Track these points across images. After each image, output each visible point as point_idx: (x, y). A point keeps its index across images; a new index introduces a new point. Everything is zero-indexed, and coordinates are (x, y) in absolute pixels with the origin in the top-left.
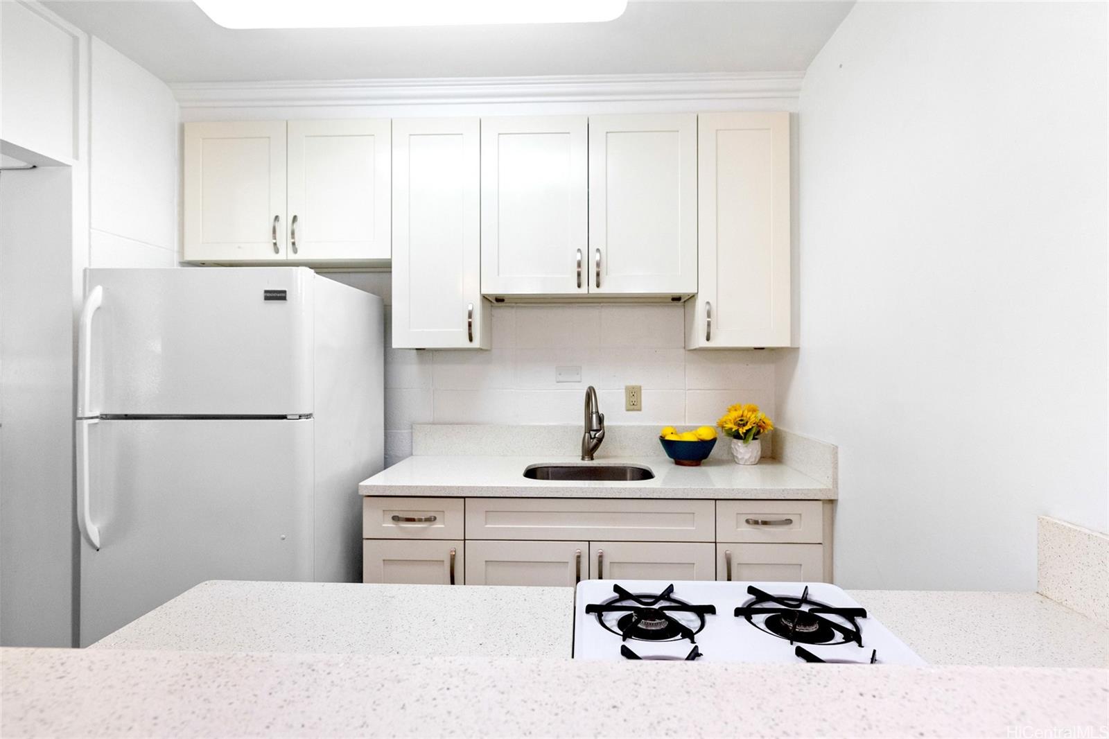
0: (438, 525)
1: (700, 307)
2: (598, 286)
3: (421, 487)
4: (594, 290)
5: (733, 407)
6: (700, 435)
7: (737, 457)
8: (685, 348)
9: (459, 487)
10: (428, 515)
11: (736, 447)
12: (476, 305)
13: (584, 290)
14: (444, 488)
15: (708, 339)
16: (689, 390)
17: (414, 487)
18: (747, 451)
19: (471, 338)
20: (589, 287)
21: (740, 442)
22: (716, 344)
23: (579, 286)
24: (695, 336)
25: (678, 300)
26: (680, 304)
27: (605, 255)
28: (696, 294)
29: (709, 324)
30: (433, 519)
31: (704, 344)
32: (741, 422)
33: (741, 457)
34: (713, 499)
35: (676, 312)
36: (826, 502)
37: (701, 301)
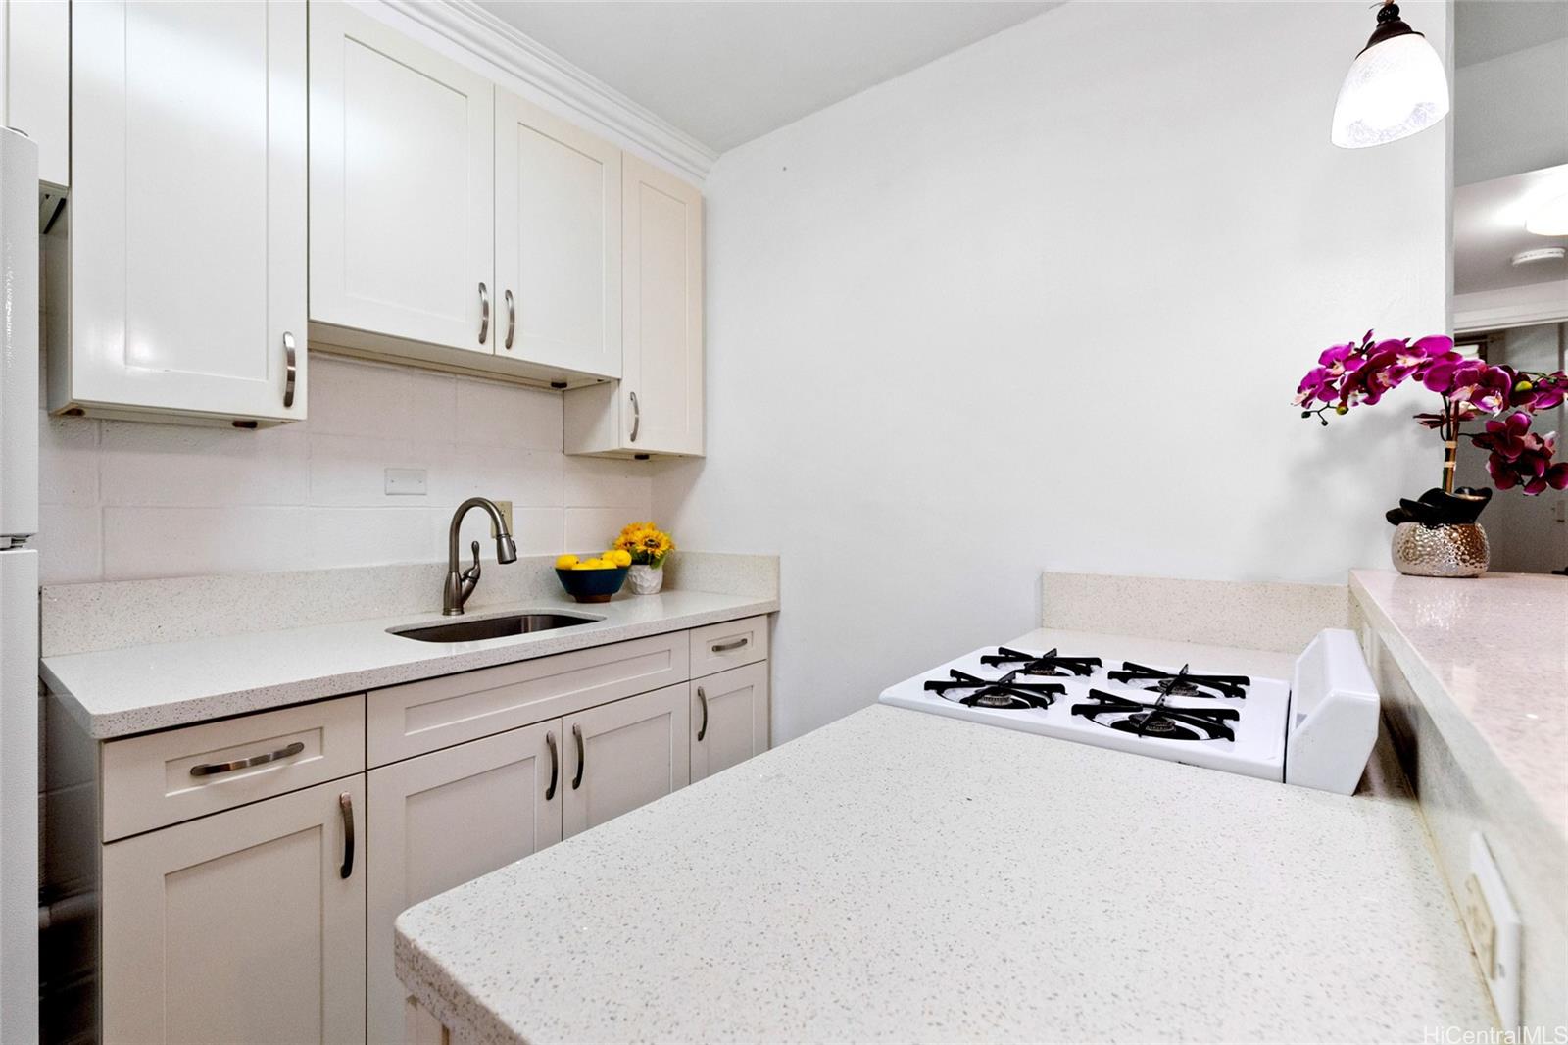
0: (305, 760)
1: (620, 399)
2: (508, 346)
3: (278, 688)
4: (502, 351)
5: (634, 526)
6: (621, 560)
7: (641, 586)
8: (563, 452)
9: (362, 673)
10: (284, 744)
11: (642, 574)
12: (300, 339)
13: (487, 348)
14: (331, 680)
15: (633, 438)
16: (569, 507)
17: (261, 690)
18: (648, 578)
19: (288, 401)
20: (495, 346)
21: (647, 568)
22: (641, 445)
23: (482, 341)
24: (613, 435)
25: (559, 386)
26: (559, 392)
27: (518, 302)
28: (619, 380)
29: (637, 421)
30: (295, 750)
31: (628, 445)
32: (652, 543)
33: (646, 585)
34: (690, 629)
35: (553, 402)
36: (770, 614)
37: (625, 388)
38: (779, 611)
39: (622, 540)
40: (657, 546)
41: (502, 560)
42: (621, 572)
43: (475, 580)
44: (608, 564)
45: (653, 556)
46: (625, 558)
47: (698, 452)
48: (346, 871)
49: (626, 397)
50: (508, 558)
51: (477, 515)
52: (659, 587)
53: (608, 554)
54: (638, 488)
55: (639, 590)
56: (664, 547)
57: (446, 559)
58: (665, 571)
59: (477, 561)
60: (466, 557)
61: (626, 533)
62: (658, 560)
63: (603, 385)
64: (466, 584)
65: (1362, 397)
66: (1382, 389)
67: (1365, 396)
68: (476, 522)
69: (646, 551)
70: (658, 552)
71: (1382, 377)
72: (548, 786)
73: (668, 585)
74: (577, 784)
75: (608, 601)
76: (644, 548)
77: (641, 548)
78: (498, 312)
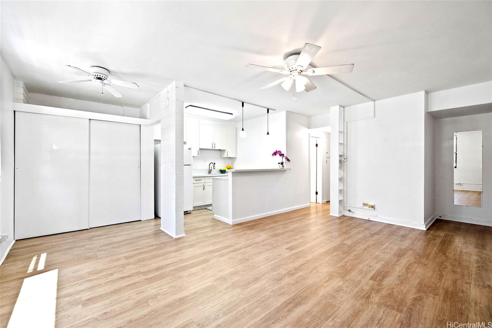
0: (201, 181)
1: (226, 152)
2: (215, 148)
5: (227, 165)
7: (228, 172)
8: (220, 157)
12: (199, 150)
13: (213, 149)
16: (221, 163)
19: (198, 155)
22: (228, 156)
24: (225, 156)
27: (216, 143)
29: (228, 154)
30: (201, 180)
31: (227, 157)
35: (219, 151)
37: (226, 151)
40: (230, 167)
41: (214, 169)
46: (227, 169)
47: (236, 157)
48: (204, 189)
51: (212, 164)
53: (225, 168)
54: (230, 161)
57: (208, 168)
59: (212, 169)
60: (210, 168)
63: (224, 150)
64: (211, 171)
68: (212, 165)
75: (224, 173)
78: (214, 145)
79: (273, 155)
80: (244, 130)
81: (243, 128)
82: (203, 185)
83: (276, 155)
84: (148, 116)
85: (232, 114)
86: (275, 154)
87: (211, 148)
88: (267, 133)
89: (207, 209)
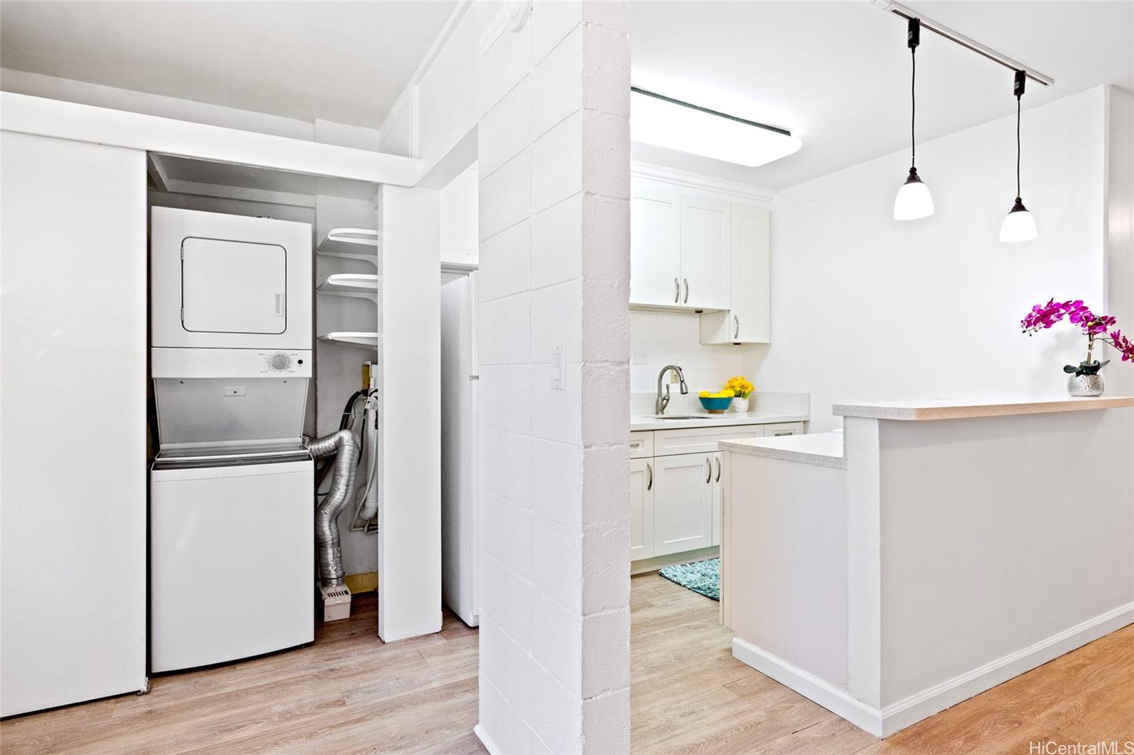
0: (640, 449)
1: (730, 319)
2: (685, 302)
4: (683, 305)
5: (733, 378)
6: (729, 394)
7: (738, 408)
8: (700, 343)
11: (739, 402)
13: (677, 305)
14: (646, 424)
15: (736, 337)
18: (741, 403)
20: (681, 304)
21: (740, 399)
22: (739, 340)
23: (676, 302)
24: (726, 334)
25: (699, 312)
26: (698, 314)
27: (688, 281)
28: (729, 311)
29: (738, 328)
31: (733, 339)
32: (743, 387)
33: (740, 407)
34: (764, 424)
35: (696, 318)
36: (805, 422)
37: (732, 314)
38: (809, 421)
39: (729, 385)
40: (746, 388)
41: (682, 393)
42: (729, 400)
43: (668, 400)
44: (724, 395)
45: (744, 393)
46: (732, 393)
47: (768, 342)
48: (649, 488)
49: (732, 318)
50: (685, 392)
51: (671, 372)
52: (747, 409)
53: (724, 391)
54: (737, 359)
55: (737, 410)
56: (750, 389)
57: (657, 391)
58: (750, 401)
59: (668, 393)
60: (664, 391)
61: (730, 382)
62: (747, 395)
63: (722, 312)
64: (665, 401)
65: (1043, 325)
66: (1053, 322)
67: (1044, 325)
68: (670, 375)
69: (741, 391)
70: (747, 391)
71: (1053, 317)
72: (708, 478)
73: (751, 409)
74: (717, 480)
75: (723, 413)
76: (740, 389)
77: (738, 389)
78: (682, 288)
79: (1029, 322)
80: (919, 180)
81: (913, 171)
82: (645, 468)
83: (1048, 324)
84: (415, 147)
85: (787, 133)
86: (1045, 316)
87: (672, 303)
88: (1014, 204)
89: (661, 575)
